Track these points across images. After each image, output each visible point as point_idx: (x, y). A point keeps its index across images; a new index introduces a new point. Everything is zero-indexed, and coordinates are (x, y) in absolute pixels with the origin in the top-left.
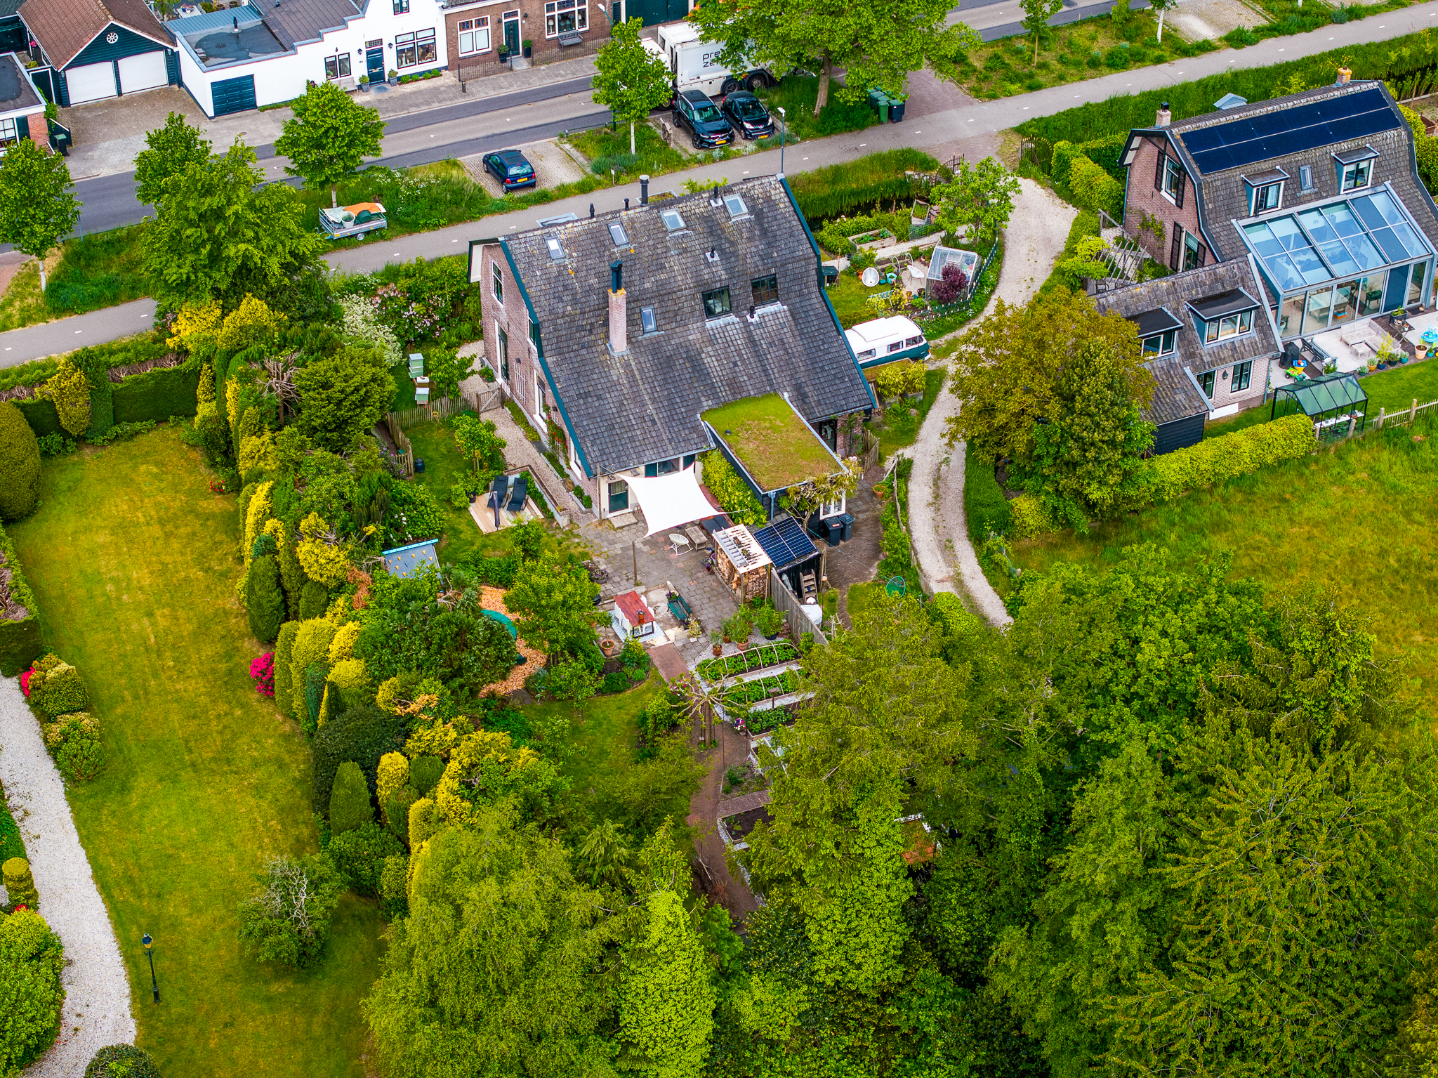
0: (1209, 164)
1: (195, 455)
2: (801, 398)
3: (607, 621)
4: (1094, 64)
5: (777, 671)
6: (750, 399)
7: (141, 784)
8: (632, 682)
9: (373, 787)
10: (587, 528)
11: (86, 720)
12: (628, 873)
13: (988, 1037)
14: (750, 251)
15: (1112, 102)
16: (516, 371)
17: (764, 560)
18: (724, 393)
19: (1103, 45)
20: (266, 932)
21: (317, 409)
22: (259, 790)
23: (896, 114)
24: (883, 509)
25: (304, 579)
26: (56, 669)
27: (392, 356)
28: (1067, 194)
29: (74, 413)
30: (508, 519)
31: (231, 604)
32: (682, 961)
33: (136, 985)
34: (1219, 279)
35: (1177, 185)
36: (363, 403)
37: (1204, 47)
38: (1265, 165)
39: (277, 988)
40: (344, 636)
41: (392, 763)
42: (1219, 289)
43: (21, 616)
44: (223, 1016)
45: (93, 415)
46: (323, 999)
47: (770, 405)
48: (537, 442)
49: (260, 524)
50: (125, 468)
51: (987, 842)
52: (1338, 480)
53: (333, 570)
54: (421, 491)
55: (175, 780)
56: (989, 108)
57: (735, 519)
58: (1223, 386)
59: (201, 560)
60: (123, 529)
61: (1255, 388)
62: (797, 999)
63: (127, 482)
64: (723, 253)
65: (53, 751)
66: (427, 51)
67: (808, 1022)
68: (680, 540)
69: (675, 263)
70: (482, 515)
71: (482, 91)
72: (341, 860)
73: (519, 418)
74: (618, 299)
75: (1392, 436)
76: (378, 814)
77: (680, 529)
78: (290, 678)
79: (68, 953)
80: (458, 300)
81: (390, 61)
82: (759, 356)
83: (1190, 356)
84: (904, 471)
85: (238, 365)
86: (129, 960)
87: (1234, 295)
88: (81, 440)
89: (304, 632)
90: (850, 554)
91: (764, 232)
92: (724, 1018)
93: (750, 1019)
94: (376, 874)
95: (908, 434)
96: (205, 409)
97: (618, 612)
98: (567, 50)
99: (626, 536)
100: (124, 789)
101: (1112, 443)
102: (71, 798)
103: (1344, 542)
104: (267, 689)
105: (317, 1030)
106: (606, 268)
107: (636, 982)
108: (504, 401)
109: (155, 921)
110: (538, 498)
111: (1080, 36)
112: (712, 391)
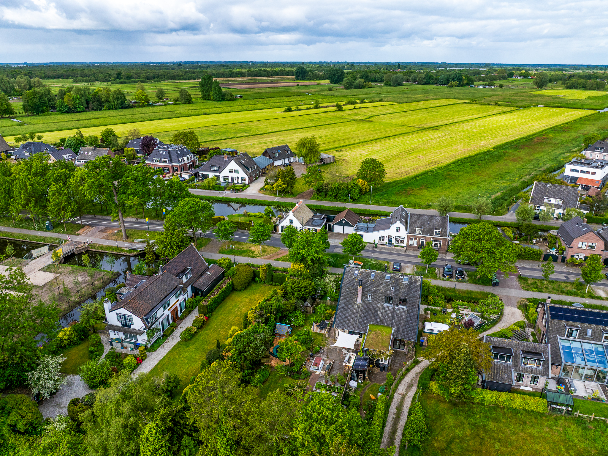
0: (553, 316)
2: (397, 331)
4: (562, 291)
6: (384, 326)
7: (192, 347)
8: (300, 378)
10: (331, 340)
11: (194, 329)
14: (403, 292)
17: (352, 365)
18: (378, 322)
19: (568, 289)
23: (496, 284)
26: (201, 317)
30: (318, 330)
34: (536, 348)
35: (546, 320)
37: (600, 298)
38: (574, 324)
42: (534, 351)
43: (206, 304)
45: (265, 278)
47: (387, 329)
52: (550, 426)
55: (198, 349)
56: (524, 292)
57: (355, 352)
58: (527, 380)
61: (540, 385)
64: (396, 288)
66: (402, 241)
69: (382, 287)
71: (409, 253)
74: (360, 288)
75: (580, 421)
77: (342, 348)
81: (393, 241)
82: (393, 317)
83: (516, 366)
84: (416, 363)
87: (540, 354)
90: (383, 375)
91: (410, 288)
100: (188, 346)
102: (178, 343)
111: (563, 285)
112: (375, 320)
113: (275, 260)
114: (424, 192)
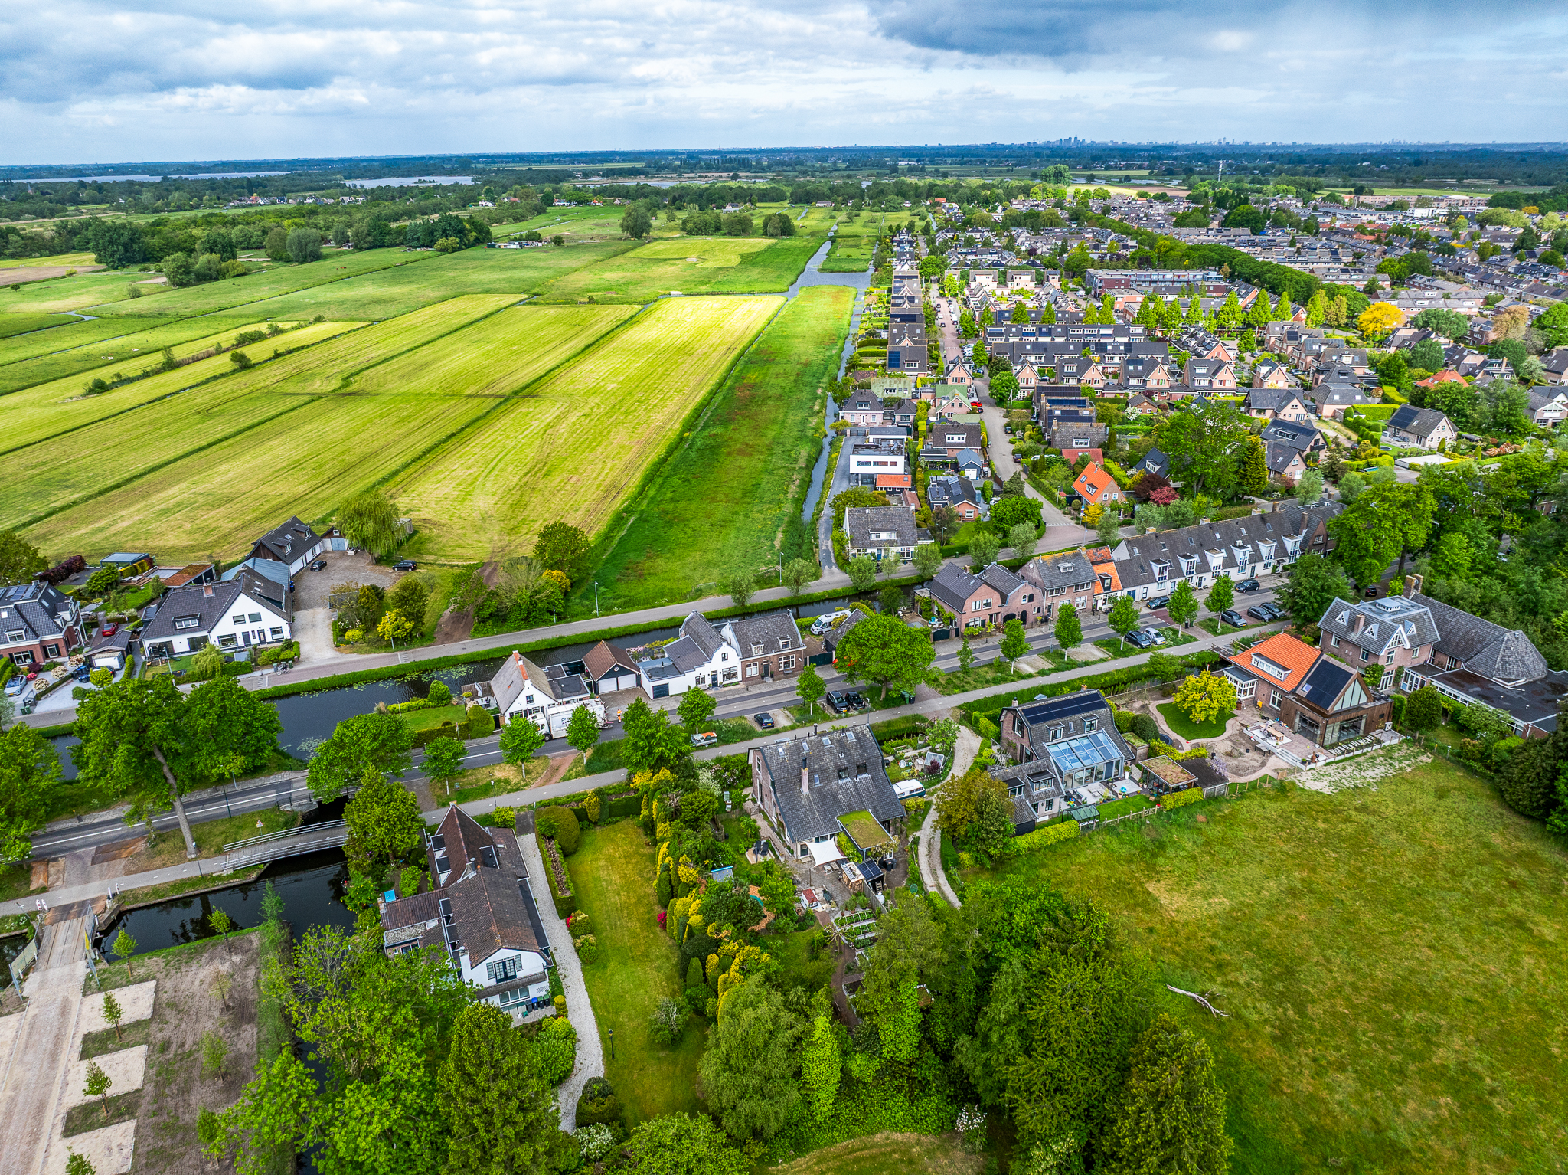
0: (1033, 721)
1: (640, 830)
2: (875, 811)
3: (799, 901)
4: (987, 682)
5: (866, 923)
6: (856, 812)
7: (611, 965)
8: (809, 926)
9: (704, 969)
10: (792, 863)
11: (591, 938)
12: (806, 1009)
13: (955, 1083)
14: (856, 753)
15: (995, 697)
16: (765, 799)
17: (862, 877)
18: (846, 809)
19: (990, 675)
20: (659, 1030)
21: (688, 813)
22: (658, 969)
23: (912, 701)
24: (908, 857)
25: (680, 881)
26: (581, 916)
27: (717, 793)
28: (978, 732)
29: (593, 814)
30: (761, 859)
31: (651, 891)
32: (828, 1047)
33: (605, 1051)
34: (1039, 766)
35: (1021, 729)
36: (706, 811)
37: (1030, 676)
38: (1055, 722)
39: (662, 1054)
40: (695, 905)
41: (713, 959)
42: (1039, 770)
43: (568, 894)
44: (640, 1065)
45: (601, 814)
46: (680, 1059)
47: (864, 814)
48: (773, 828)
49: (664, 859)
50: (612, 835)
51: (952, 997)
52: (1090, 847)
53: (692, 878)
54: (727, 846)
55: (625, 964)
56: (947, 698)
57: (850, 860)
58: (1042, 809)
59: (640, 872)
60: (610, 859)
61: (1055, 810)
62: (875, 1064)
63: (613, 840)
64: (845, 754)
65: (577, 951)
66: (734, 675)
67: (879, 1075)
68: (828, 868)
69: (827, 758)
70: (751, 857)
71: (754, 690)
72: (691, 999)
73: (766, 818)
74: (805, 772)
75: (1110, 829)
76: (706, 980)
77: (828, 863)
78: (673, 921)
79: (578, 1037)
80: (743, 771)
81: (720, 679)
82: (860, 795)
83: (1028, 796)
84: (916, 841)
85: (658, 795)
86: (603, 1040)
87: (1044, 773)
88: (596, 824)
89: (679, 904)
90: (895, 874)
91: (862, 746)
92: (845, 1072)
93: (856, 1073)
94: (704, 1006)
95: (918, 826)
96: (644, 812)
97: (803, 897)
98: (787, 675)
99: (807, 866)
100: (605, 967)
101: (999, 831)
102: (583, 970)
103: (1093, 873)
104: (664, 927)
105: (678, 1073)
106: (800, 759)
107: (809, 1056)
108: (760, 811)
109: (613, 1026)
110: (773, 850)
111: (982, 671)
112: (841, 808)
113: (564, 779)
114: (661, 563)
